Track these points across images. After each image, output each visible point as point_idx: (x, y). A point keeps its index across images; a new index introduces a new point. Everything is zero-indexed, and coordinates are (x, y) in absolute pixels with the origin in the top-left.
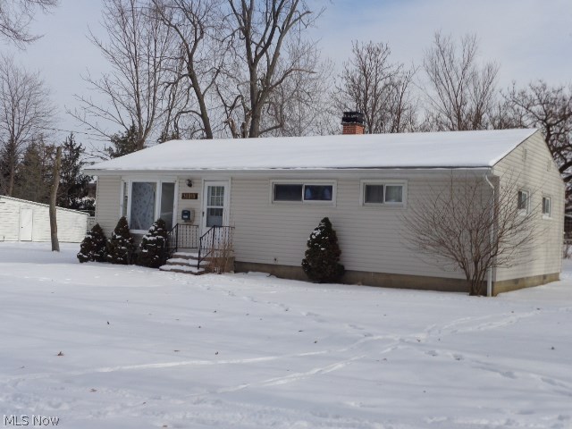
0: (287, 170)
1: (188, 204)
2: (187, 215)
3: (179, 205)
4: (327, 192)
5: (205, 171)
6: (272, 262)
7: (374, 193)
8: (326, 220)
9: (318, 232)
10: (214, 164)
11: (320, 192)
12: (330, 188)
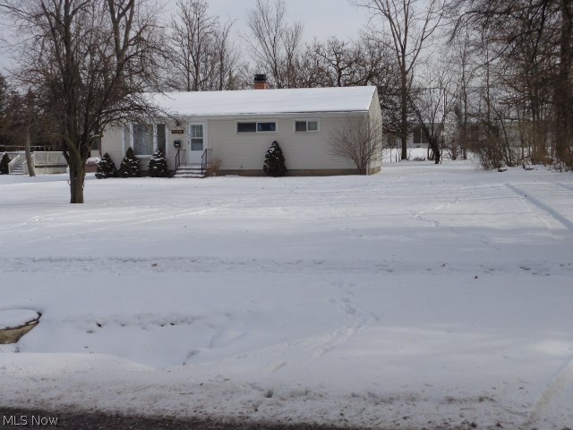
0: (242, 115)
1: (177, 137)
2: (178, 144)
3: (170, 138)
4: (272, 126)
5: (193, 116)
6: (239, 168)
7: (300, 126)
8: (275, 142)
9: (273, 149)
10: (200, 111)
11: (268, 127)
12: (274, 124)
